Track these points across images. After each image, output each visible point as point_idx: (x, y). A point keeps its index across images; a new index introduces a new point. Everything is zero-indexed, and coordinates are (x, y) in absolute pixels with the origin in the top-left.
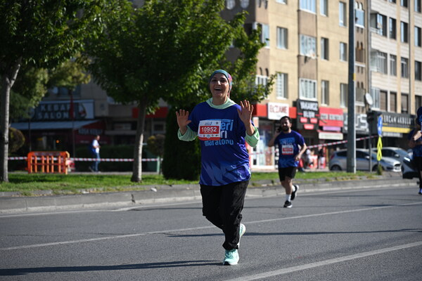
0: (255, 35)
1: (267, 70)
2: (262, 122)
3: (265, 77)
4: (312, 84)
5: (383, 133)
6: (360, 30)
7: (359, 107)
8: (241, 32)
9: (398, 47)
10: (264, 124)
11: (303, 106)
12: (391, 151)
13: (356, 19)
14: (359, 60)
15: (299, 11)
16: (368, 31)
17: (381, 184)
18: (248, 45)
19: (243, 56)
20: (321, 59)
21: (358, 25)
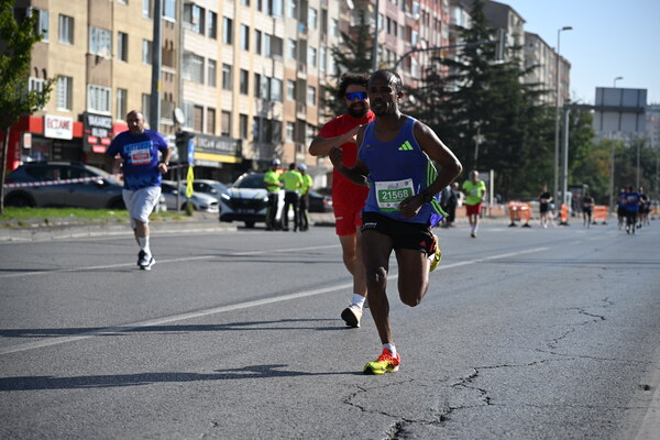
0: (27, 24)
1: (45, 72)
2: (37, 140)
3: (41, 80)
4: (105, 93)
5: (195, 161)
6: (170, 25)
7: (166, 126)
8: (9, 19)
9: (220, 49)
10: (38, 144)
11: (92, 121)
12: (206, 185)
14: (168, 63)
16: (180, 26)
17: (191, 227)
18: (18, 36)
19: (12, 51)
20: (117, 61)
21: (166, 18)
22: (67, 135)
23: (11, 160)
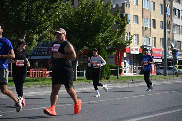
0: (124, 19)
1: (130, 33)
2: (128, 55)
3: (129, 36)
4: (149, 39)
5: (179, 59)
6: (169, 16)
7: (169, 48)
8: (119, 18)
13: (167, 11)
14: (168, 28)
15: (143, 8)
16: (172, 16)
17: (179, 80)
18: (121, 23)
19: (119, 27)
20: (152, 28)
21: (167, 14)
22: (137, 53)
23: (121, 61)
